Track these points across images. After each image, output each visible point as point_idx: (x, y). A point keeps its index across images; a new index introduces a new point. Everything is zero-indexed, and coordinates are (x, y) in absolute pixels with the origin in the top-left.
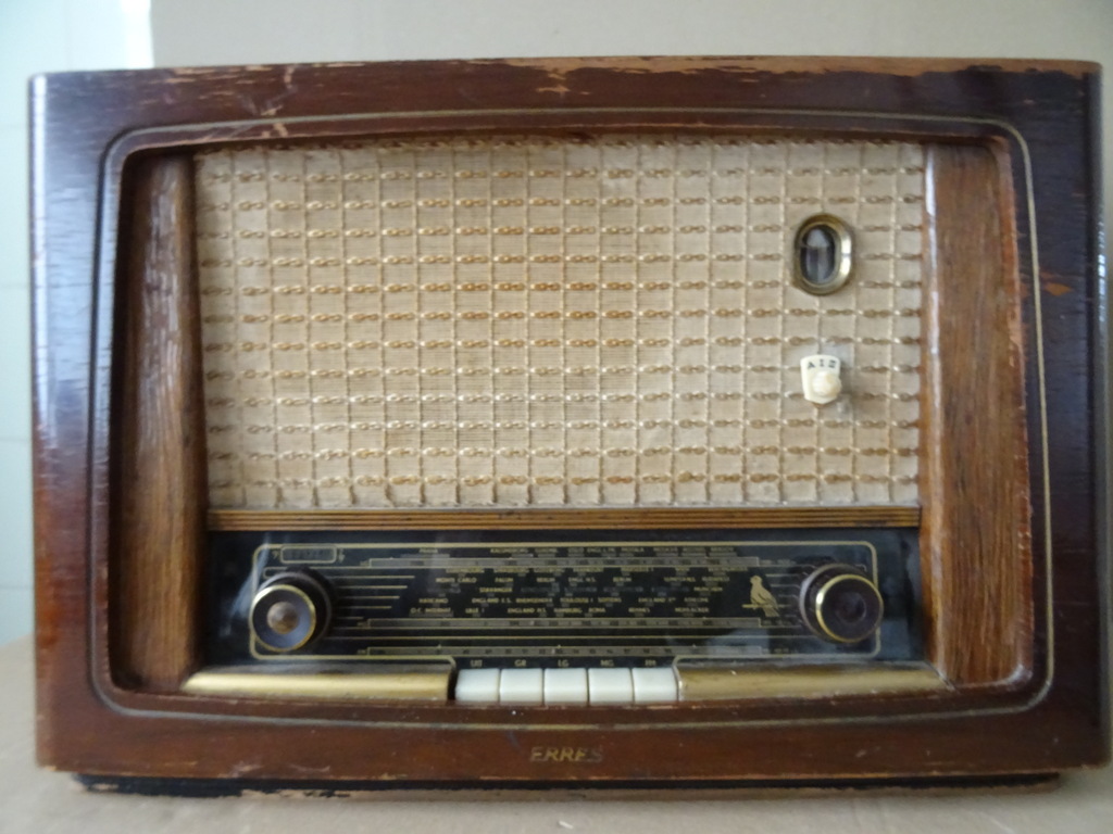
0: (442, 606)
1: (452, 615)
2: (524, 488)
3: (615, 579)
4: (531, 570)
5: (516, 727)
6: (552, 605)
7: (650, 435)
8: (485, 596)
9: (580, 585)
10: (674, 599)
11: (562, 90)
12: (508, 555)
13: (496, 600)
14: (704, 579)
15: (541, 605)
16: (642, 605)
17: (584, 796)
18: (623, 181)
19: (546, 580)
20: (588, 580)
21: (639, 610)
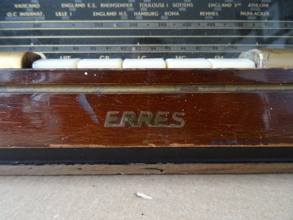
0: (35, 10)
1: (43, 18)
6: (132, 9)
8: (72, 1)
10: (239, 4)
13: (83, 5)
15: (123, 9)
16: (211, 10)
21: (209, 13)
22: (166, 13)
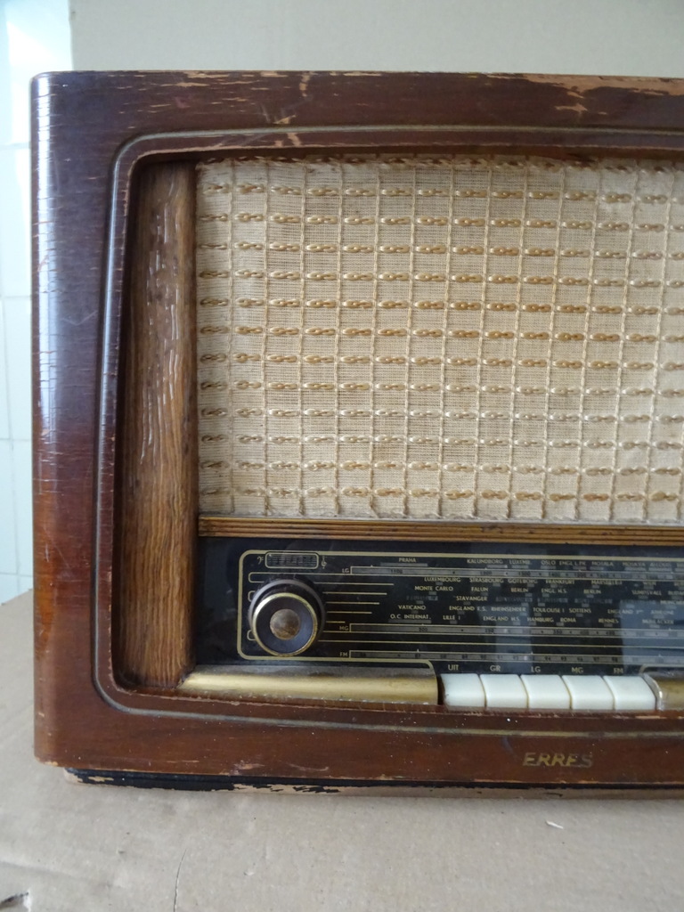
0: (421, 612)
1: (430, 622)
2: (504, 503)
3: (586, 591)
4: (505, 580)
5: (510, 733)
6: (525, 614)
7: (629, 455)
8: (461, 604)
9: (552, 596)
10: (641, 611)
11: (580, 108)
12: (483, 566)
13: (472, 608)
14: (670, 593)
15: (515, 614)
16: (611, 616)
17: (561, 795)
18: (620, 206)
19: (519, 590)
20: (560, 591)
21: (609, 621)
22: (562, 620)
